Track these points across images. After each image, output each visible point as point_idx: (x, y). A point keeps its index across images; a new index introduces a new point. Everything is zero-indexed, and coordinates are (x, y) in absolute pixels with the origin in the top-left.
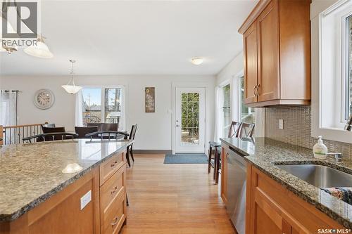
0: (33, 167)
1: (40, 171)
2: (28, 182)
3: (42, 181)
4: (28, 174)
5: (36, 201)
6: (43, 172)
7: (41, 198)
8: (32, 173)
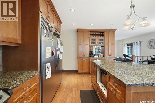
0: (139, 72)
1: (140, 75)
2: (135, 77)
3: (140, 79)
4: (136, 74)
5: (134, 84)
6: (142, 76)
7: (137, 84)
8: (137, 75)
